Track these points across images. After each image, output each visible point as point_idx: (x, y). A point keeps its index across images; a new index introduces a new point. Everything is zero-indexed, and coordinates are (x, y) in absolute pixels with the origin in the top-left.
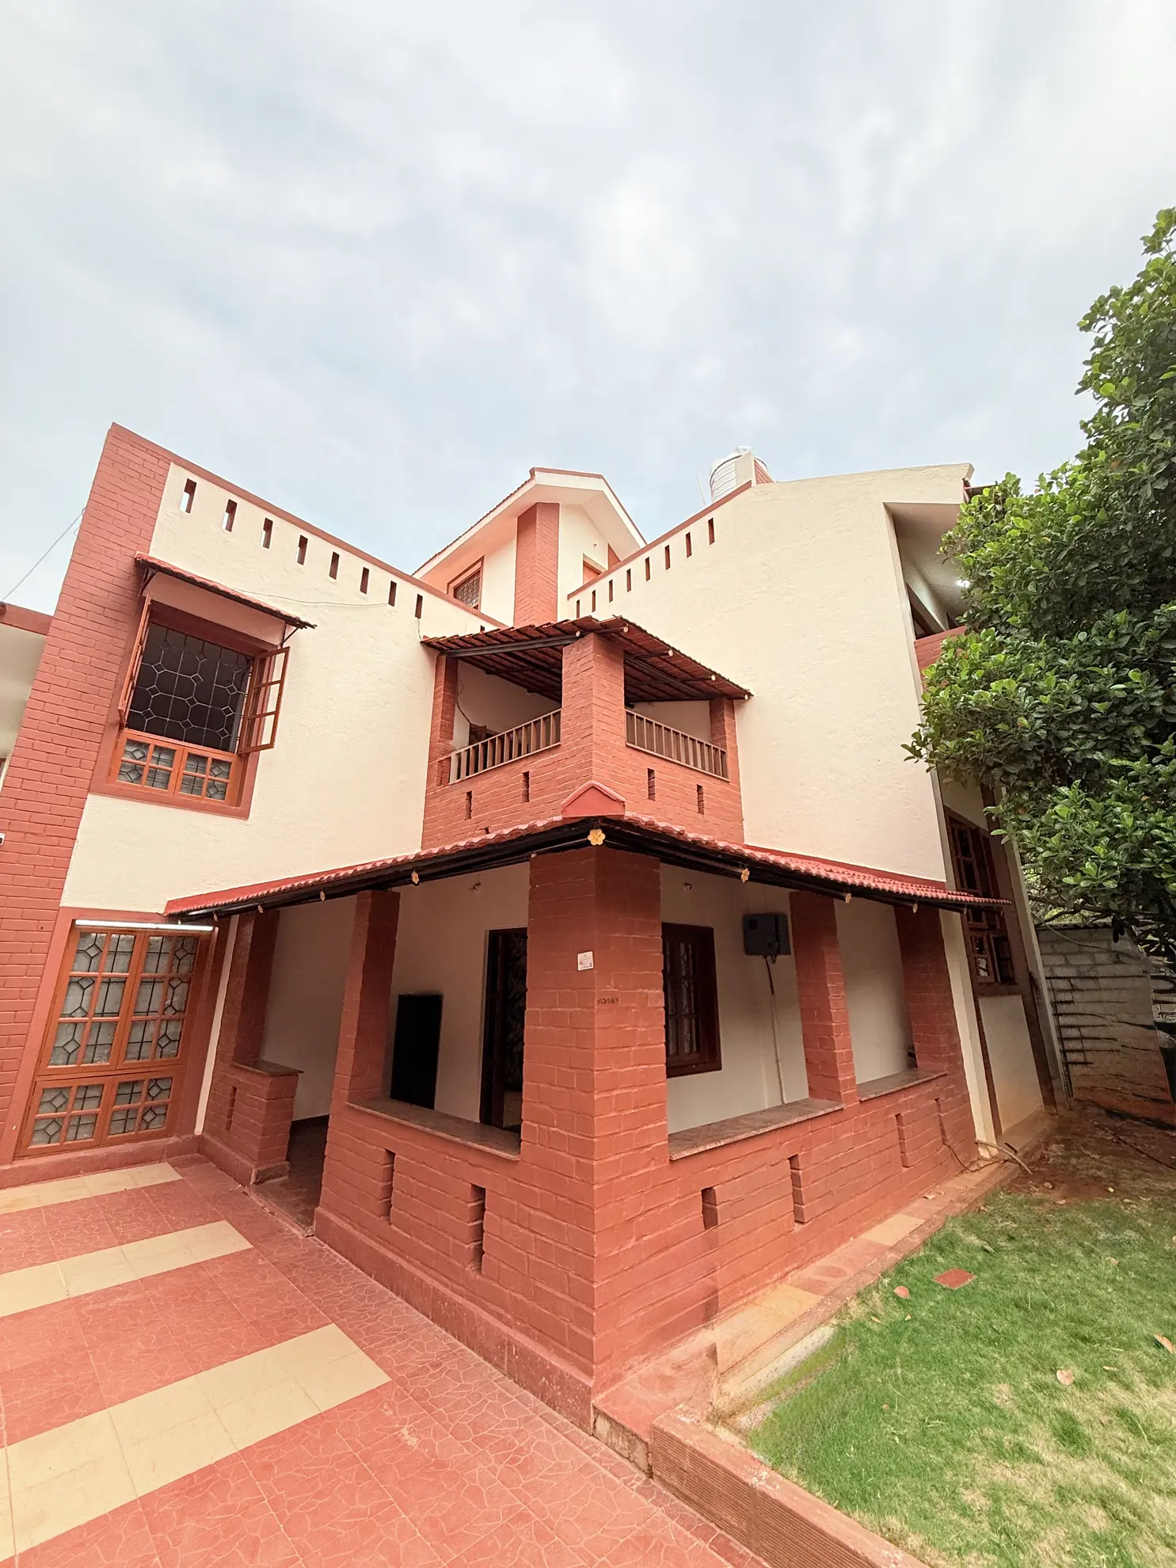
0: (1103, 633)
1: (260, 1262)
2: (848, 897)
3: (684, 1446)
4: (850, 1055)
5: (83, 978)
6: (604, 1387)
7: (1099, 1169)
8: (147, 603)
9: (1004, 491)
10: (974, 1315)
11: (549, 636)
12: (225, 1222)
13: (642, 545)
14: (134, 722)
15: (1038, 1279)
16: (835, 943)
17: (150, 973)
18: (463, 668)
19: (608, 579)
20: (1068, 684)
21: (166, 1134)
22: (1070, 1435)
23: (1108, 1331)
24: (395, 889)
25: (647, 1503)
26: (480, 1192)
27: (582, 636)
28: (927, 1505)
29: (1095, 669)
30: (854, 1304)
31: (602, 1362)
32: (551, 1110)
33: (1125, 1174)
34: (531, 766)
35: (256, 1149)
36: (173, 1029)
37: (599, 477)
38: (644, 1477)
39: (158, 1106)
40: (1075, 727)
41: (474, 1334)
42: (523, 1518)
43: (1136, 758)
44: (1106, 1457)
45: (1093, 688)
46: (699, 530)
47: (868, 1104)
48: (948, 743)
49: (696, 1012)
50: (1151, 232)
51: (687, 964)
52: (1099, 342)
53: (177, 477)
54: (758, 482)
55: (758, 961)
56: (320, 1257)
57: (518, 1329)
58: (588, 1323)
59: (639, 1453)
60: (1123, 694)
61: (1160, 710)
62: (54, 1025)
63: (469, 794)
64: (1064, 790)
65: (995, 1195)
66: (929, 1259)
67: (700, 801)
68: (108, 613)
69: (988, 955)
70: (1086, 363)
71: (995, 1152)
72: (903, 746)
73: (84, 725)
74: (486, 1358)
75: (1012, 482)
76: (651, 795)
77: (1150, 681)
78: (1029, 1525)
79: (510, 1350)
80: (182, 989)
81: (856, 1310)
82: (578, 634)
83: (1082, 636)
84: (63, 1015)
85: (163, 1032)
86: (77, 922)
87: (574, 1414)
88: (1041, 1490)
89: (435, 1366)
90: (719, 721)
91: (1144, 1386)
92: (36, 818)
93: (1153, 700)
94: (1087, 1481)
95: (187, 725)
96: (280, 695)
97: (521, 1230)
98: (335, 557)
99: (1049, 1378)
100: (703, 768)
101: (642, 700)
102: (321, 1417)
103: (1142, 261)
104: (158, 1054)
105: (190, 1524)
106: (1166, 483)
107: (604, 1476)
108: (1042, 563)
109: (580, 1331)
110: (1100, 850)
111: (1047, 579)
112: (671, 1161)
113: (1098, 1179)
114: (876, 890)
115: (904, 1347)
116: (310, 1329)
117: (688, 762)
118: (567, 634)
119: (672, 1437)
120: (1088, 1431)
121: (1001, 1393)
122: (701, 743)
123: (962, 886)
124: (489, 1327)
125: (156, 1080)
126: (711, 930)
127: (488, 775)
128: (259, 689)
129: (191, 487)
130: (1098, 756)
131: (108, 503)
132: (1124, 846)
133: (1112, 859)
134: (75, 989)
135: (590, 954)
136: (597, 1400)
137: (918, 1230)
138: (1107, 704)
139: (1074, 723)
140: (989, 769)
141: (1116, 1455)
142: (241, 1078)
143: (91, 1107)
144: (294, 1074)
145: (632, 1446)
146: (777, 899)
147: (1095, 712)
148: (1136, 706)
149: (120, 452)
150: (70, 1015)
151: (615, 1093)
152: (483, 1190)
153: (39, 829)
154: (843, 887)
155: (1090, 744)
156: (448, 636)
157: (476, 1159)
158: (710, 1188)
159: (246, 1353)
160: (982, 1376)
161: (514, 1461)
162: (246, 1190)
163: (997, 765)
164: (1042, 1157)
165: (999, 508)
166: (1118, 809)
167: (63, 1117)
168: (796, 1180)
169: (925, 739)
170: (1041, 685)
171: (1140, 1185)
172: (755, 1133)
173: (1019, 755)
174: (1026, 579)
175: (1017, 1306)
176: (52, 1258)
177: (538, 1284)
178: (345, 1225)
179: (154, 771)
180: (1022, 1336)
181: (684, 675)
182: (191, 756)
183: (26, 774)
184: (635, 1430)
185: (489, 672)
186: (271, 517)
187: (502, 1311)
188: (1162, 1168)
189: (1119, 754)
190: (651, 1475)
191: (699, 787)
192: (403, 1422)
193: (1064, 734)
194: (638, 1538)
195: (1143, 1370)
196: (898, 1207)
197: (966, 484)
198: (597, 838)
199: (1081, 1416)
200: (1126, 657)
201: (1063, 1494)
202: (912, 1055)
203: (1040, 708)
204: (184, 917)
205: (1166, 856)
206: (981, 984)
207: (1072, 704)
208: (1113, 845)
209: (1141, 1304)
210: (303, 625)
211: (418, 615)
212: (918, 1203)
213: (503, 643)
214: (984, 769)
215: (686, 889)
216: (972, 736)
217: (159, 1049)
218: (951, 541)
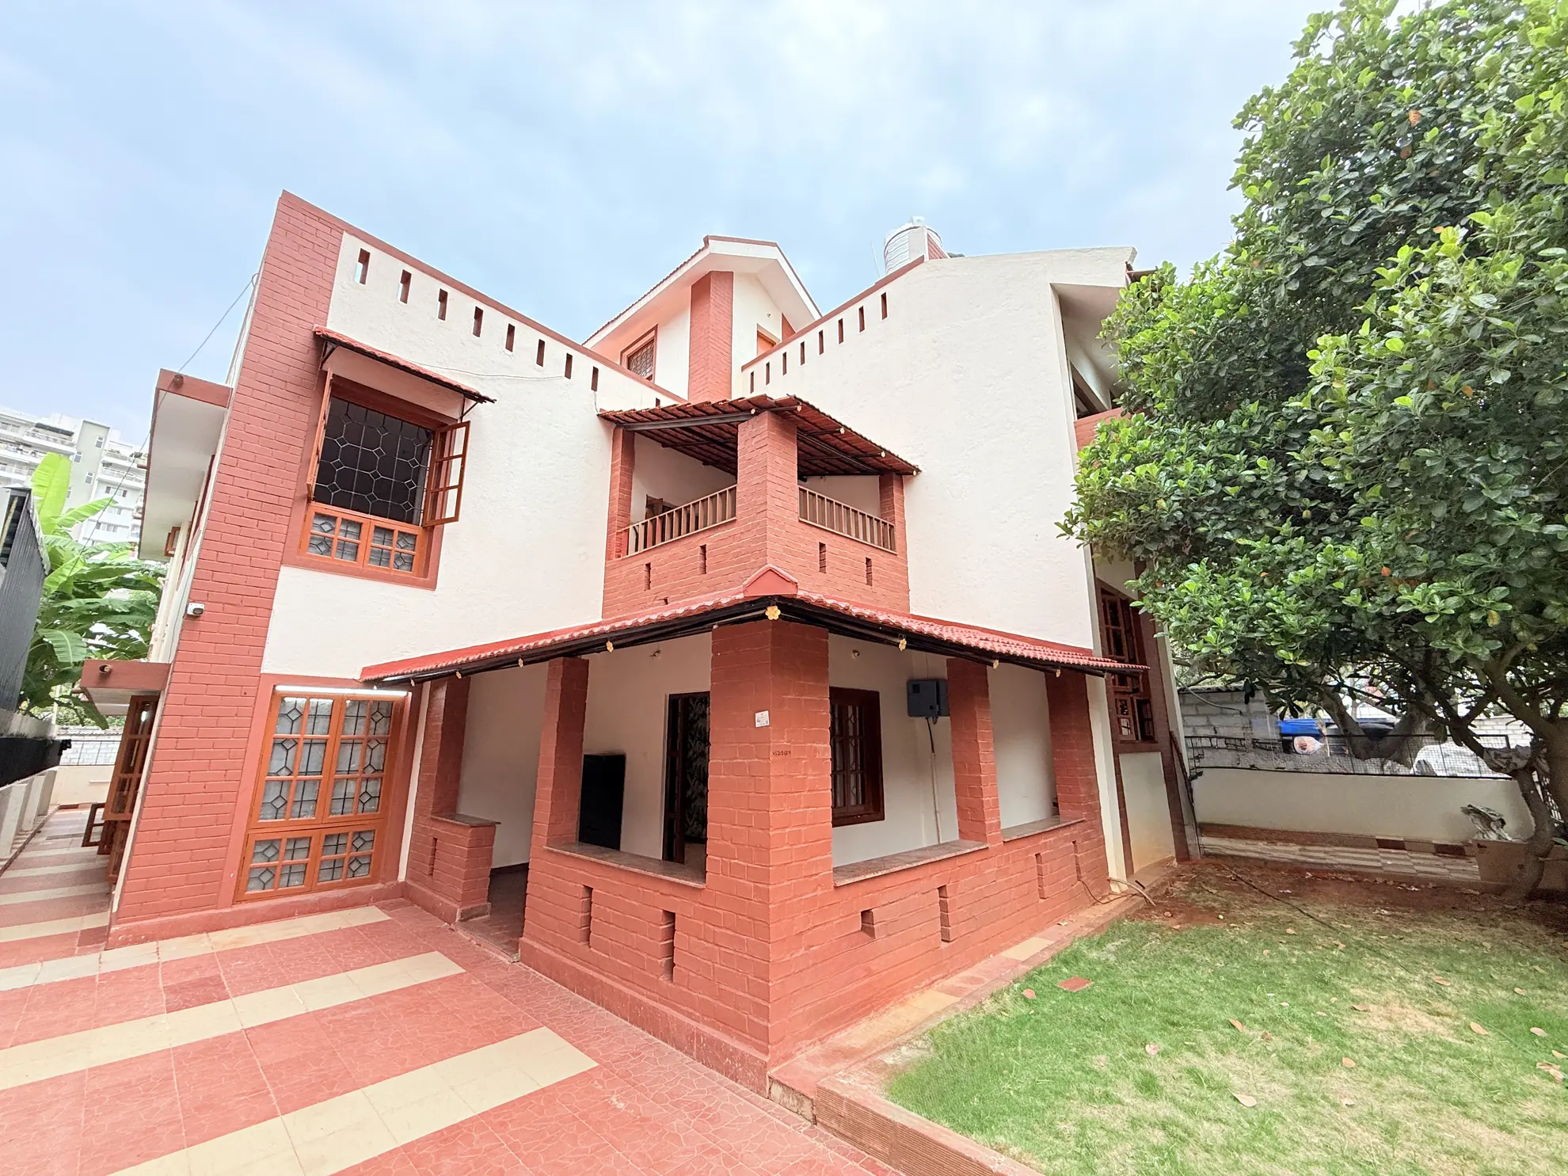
0: (1239, 422)
1: (473, 982)
2: (996, 663)
3: (842, 1098)
4: (996, 803)
5: (287, 740)
6: (778, 1063)
7: (1215, 901)
8: (329, 377)
9: (1162, 279)
10: (1087, 1009)
11: (725, 413)
12: (437, 953)
13: (817, 317)
14: (320, 495)
15: (1145, 983)
16: (987, 704)
17: (350, 733)
18: (641, 443)
19: (782, 351)
20: (1205, 470)
21: (372, 881)
22: (1148, 1086)
23: (1194, 1018)
24: (584, 657)
25: (813, 1141)
26: (671, 916)
27: (757, 414)
28: (1029, 1132)
29: (1229, 456)
30: (988, 1002)
31: (775, 1043)
32: (732, 846)
33: (1237, 905)
34: (709, 540)
35: (460, 891)
36: (373, 788)
37: (774, 245)
38: (809, 1124)
39: (364, 856)
40: (1209, 509)
41: (668, 1030)
42: (714, 1152)
43: (1257, 538)
44: (1173, 1100)
45: (1227, 473)
46: (872, 304)
47: (1010, 846)
48: (1096, 522)
49: (862, 768)
50: (1300, 37)
51: (854, 724)
52: (1248, 144)
53: (350, 247)
54: (931, 258)
55: (920, 722)
56: (527, 977)
57: (705, 1023)
58: (764, 1013)
59: (807, 1108)
60: (1252, 479)
61: (1283, 495)
62: (262, 785)
63: (648, 565)
64: (1194, 566)
65: (1120, 921)
66: (1054, 970)
67: (869, 574)
68: (291, 387)
69: (1130, 716)
70: (1237, 161)
71: (1125, 887)
72: (1057, 524)
73: (274, 499)
74: (678, 1048)
75: (1168, 270)
76: (823, 568)
77: (1276, 468)
78: (1105, 1141)
79: (699, 1041)
80: (379, 751)
81: (990, 1006)
82: (753, 412)
83: (1221, 424)
84: (269, 774)
85: (363, 790)
86: (278, 688)
87: (753, 1084)
88: (1119, 1121)
89: (634, 1054)
90: (888, 496)
91: (1213, 1054)
92: (232, 589)
93: (1278, 485)
94: (1155, 1114)
95: (372, 498)
96: (463, 469)
97: (707, 945)
98: (511, 329)
99: (1140, 1050)
100: (872, 541)
101: (815, 473)
102: (543, 1090)
103: (1292, 65)
104: (360, 810)
105: (447, 1162)
106: (1298, 285)
107: (778, 1125)
108: (1188, 353)
109: (756, 1020)
110: (1220, 621)
111: (1193, 368)
112: (836, 887)
113: (1213, 909)
114: (1022, 657)
115: (1027, 1033)
116: (525, 1031)
117: (857, 536)
118: (742, 411)
119: (832, 1093)
120: (1162, 1083)
121: (1100, 1061)
122: (871, 518)
123: (1110, 653)
124: (680, 1024)
125: (360, 833)
126: (878, 693)
127: (667, 548)
128: (441, 464)
129: (364, 257)
130: (1228, 536)
131: (283, 274)
132: (1243, 617)
133: (1231, 629)
134: (279, 749)
135: (766, 713)
136: (772, 1072)
137: (1048, 948)
138: (1237, 489)
139: (1209, 505)
140: (1132, 546)
141: (1180, 1098)
142: (440, 829)
143: (300, 858)
144: (493, 825)
145: (801, 1103)
146: (936, 665)
147: (1228, 495)
148: (1263, 490)
149: (293, 221)
150: (277, 774)
151: (787, 830)
152: (674, 914)
153: (237, 600)
154: (991, 655)
155: (1221, 525)
156: (625, 410)
157: (665, 890)
158: (868, 911)
159: (471, 1049)
160: (1086, 1051)
161: (703, 1116)
162: (452, 926)
163: (1139, 543)
164: (1167, 893)
165: (1155, 295)
166: (1240, 585)
167: (275, 867)
168: (944, 906)
169: (1077, 518)
170: (1182, 469)
171: (1247, 913)
172: (908, 866)
173: (1159, 534)
174: (1174, 366)
175: (1123, 1002)
176: (284, 982)
177: (722, 987)
178: (549, 951)
179: (343, 545)
180: (1123, 1022)
181: (856, 451)
182: (378, 529)
183: (221, 546)
184: (804, 1092)
185: (664, 445)
186: (446, 288)
187: (691, 1011)
188: (1269, 900)
189: (1245, 533)
190: (815, 1122)
191: (868, 560)
192: (613, 1093)
193: (1199, 516)
194: (804, 1162)
195: (1216, 1043)
196: (1033, 932)
197: (1129, 267)
198: (773, 613)
199: (1157, 1073)
200: (1257, 445)
201: (1134, 1123)
202: (1056, 805)
203: (1178, 492)
204: (379, 683)
205: (1276, 626)
206: (1122, 742)
207: (1207, 488)
208: (1234, 616)
209: (1224, 999)
210: (481, 399)
211: (594, 387)
212: (1053, 928)
213: (678, 418)
214: (1127, 546)
215: (854, 656)
216: (1118, 516)
217: (361, 806)
218: (1110, 327)
